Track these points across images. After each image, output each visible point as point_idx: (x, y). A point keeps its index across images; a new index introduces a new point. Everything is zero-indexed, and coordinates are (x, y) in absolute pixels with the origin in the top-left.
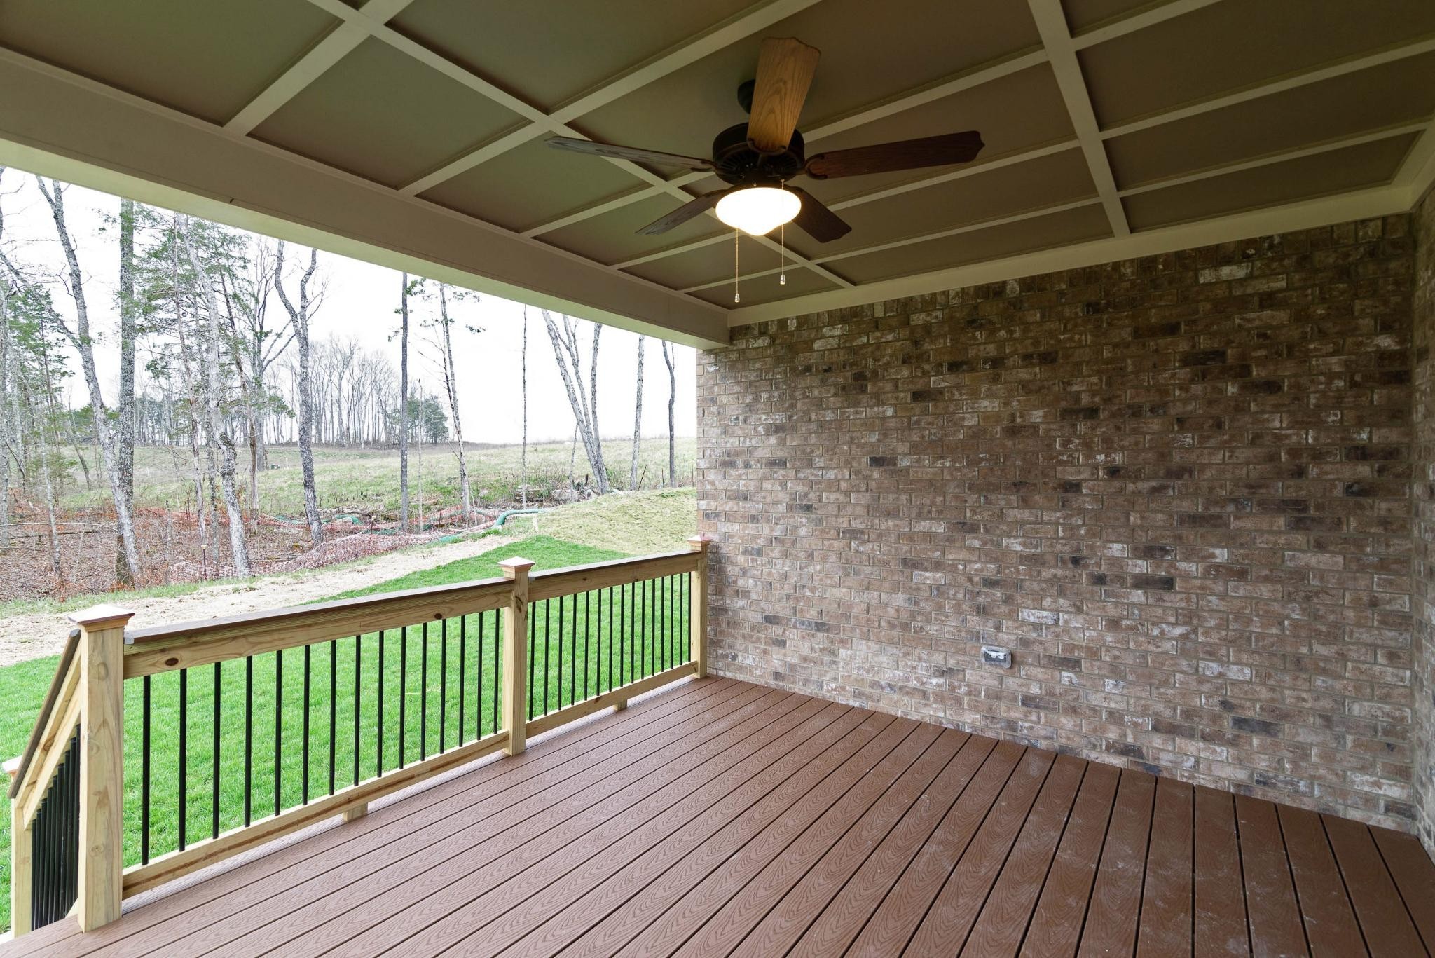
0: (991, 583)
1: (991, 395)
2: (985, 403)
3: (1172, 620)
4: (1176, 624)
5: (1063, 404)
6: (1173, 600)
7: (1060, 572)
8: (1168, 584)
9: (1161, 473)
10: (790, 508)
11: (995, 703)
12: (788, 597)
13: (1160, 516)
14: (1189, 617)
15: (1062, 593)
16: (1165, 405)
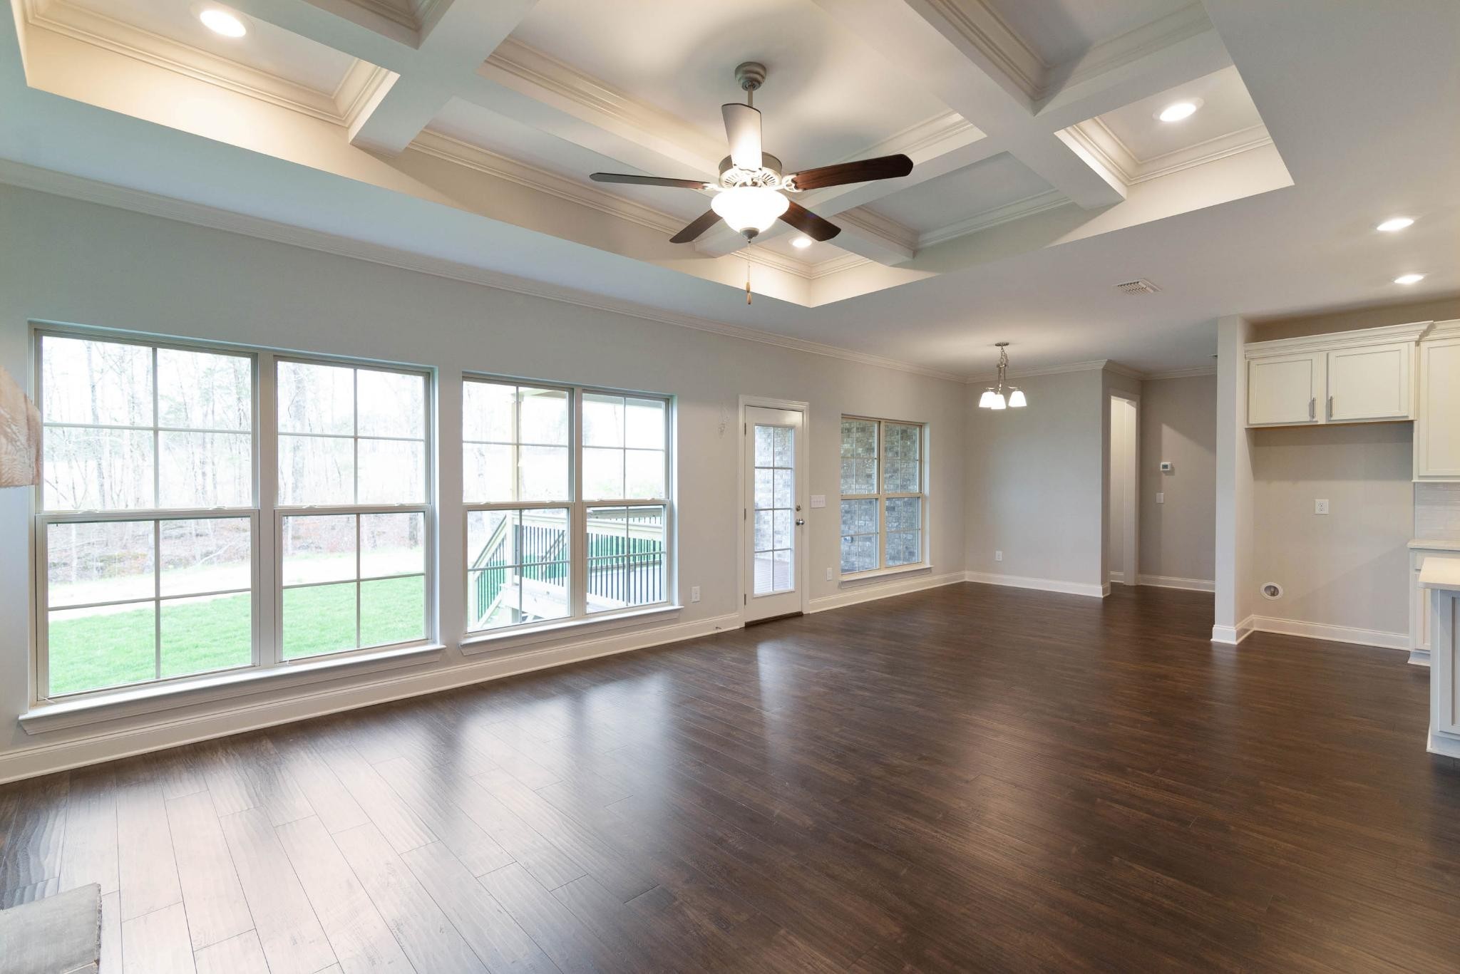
0: (847, 512)
1: (848, 443)
2: (846, 445)
3: (894, 521)
4: (895, 522)
5: (867, 446)
6: (895, 514)
7: (866, 507)
8: (893, 509)
9: (892, 471)
10: (784, 486)
11: (848, 556)
12: (783, 522)
13: (892, 486)
14: (898, 519)
15: (866, 514)
16: (893, 448)
